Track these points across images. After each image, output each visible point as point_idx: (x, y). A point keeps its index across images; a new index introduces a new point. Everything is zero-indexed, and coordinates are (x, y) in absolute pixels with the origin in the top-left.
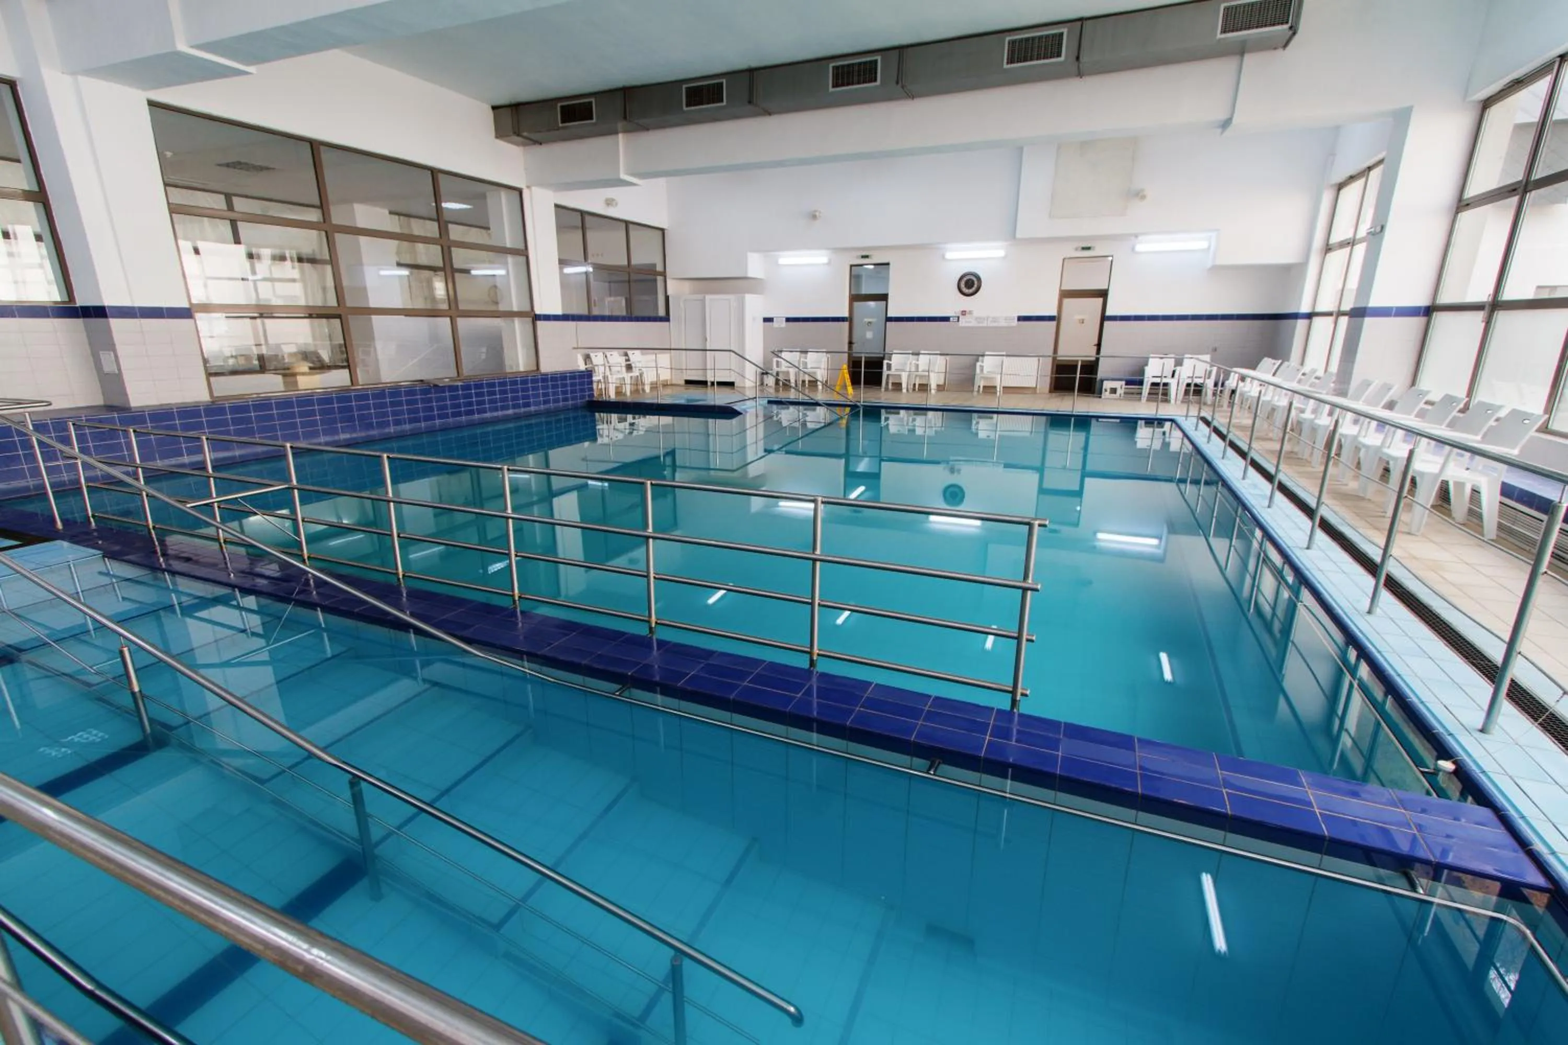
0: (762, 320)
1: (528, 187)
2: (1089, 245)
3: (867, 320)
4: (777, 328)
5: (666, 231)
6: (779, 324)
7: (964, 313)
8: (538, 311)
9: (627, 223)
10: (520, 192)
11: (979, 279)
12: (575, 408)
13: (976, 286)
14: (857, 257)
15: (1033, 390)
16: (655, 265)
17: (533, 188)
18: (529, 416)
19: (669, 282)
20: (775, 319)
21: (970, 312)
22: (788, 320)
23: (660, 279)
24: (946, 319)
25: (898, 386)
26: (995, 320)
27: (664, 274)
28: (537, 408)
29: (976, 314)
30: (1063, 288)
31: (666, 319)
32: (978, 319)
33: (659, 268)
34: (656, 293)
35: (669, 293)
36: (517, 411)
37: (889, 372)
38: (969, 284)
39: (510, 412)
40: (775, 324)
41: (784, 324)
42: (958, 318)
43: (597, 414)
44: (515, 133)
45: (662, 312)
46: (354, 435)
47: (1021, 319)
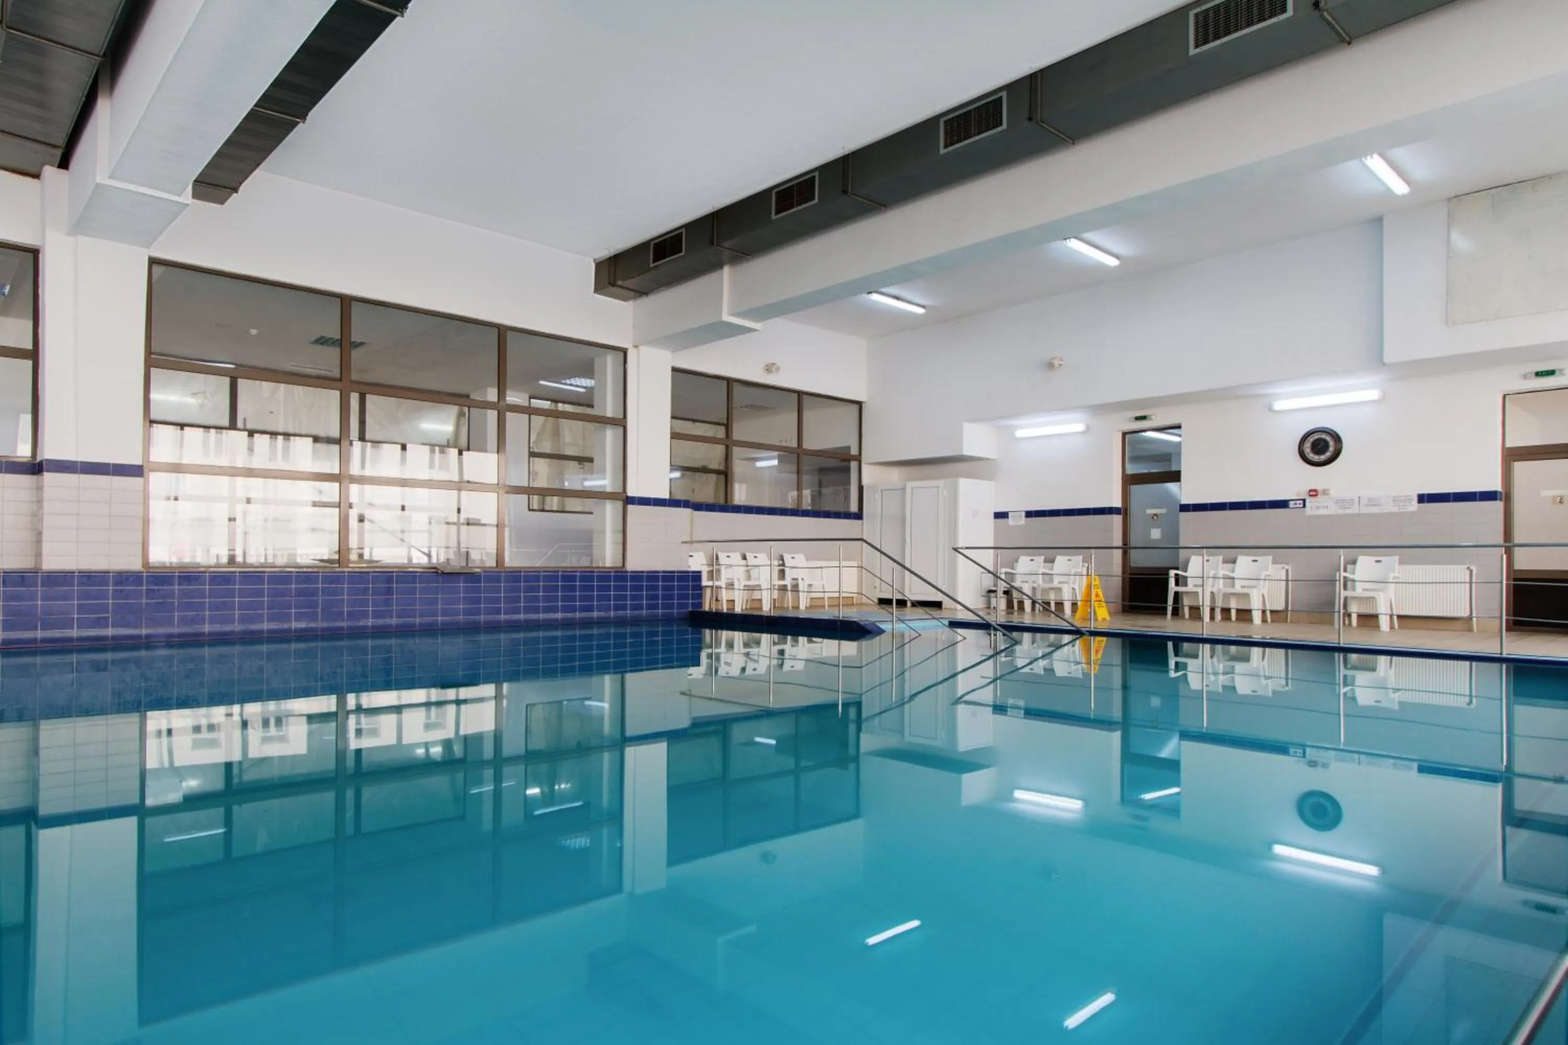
0: (993, 515)
1: (636, 347)
2: (1551, 368)
3: (1150, 511)
4: (1013, 526)
5: (863, 405)
6: (1017, 521)
7: (1313, 493)
8: (631, 492)
9: (800, 394)
10: (624, 352)
11: (1337, 439)
12: (668, 620)
13: (1331, 449)
14: (1129, 420)
15: (1463, 624)
16: (849, 448)
17: (641, 348)
18: (588, 623)
19: (864, 467)
20: (1010, 514)
21: (1325, 492)
22: (1029, 514)
23: (854, 465)
24: (1283, 504)
25: (1196, 611)
26: (1372, 502)
27: (858, 459)
28: (602, 614)
29: (1333, 493)
30: (1509, 444)
31: (859, 516)
32: (1340, 502)
33: (854, 451)
34: (849, 483)
35: (865, 482)
36: (569, 615)
37: (1180, 589)
38: (1319, 447)
39: (559, 615)
40: (1011, 521)
41: (1023, 521)
42: (1304, 500)
43: (707, 632)
44: (610, 283)
45: (854, 508)
46: (313, 625)
47: (1422, 499)
